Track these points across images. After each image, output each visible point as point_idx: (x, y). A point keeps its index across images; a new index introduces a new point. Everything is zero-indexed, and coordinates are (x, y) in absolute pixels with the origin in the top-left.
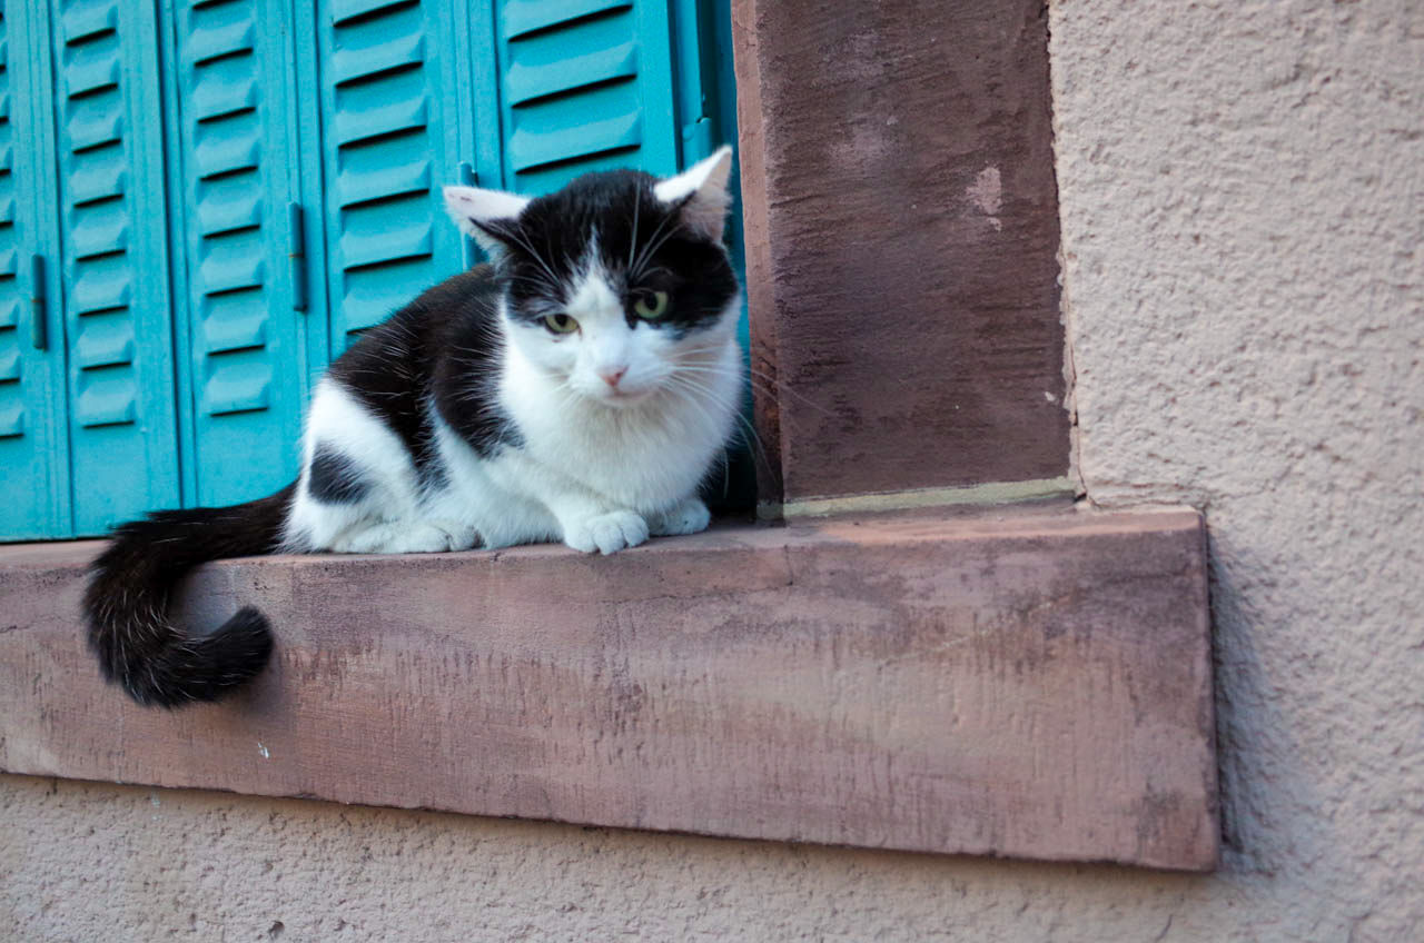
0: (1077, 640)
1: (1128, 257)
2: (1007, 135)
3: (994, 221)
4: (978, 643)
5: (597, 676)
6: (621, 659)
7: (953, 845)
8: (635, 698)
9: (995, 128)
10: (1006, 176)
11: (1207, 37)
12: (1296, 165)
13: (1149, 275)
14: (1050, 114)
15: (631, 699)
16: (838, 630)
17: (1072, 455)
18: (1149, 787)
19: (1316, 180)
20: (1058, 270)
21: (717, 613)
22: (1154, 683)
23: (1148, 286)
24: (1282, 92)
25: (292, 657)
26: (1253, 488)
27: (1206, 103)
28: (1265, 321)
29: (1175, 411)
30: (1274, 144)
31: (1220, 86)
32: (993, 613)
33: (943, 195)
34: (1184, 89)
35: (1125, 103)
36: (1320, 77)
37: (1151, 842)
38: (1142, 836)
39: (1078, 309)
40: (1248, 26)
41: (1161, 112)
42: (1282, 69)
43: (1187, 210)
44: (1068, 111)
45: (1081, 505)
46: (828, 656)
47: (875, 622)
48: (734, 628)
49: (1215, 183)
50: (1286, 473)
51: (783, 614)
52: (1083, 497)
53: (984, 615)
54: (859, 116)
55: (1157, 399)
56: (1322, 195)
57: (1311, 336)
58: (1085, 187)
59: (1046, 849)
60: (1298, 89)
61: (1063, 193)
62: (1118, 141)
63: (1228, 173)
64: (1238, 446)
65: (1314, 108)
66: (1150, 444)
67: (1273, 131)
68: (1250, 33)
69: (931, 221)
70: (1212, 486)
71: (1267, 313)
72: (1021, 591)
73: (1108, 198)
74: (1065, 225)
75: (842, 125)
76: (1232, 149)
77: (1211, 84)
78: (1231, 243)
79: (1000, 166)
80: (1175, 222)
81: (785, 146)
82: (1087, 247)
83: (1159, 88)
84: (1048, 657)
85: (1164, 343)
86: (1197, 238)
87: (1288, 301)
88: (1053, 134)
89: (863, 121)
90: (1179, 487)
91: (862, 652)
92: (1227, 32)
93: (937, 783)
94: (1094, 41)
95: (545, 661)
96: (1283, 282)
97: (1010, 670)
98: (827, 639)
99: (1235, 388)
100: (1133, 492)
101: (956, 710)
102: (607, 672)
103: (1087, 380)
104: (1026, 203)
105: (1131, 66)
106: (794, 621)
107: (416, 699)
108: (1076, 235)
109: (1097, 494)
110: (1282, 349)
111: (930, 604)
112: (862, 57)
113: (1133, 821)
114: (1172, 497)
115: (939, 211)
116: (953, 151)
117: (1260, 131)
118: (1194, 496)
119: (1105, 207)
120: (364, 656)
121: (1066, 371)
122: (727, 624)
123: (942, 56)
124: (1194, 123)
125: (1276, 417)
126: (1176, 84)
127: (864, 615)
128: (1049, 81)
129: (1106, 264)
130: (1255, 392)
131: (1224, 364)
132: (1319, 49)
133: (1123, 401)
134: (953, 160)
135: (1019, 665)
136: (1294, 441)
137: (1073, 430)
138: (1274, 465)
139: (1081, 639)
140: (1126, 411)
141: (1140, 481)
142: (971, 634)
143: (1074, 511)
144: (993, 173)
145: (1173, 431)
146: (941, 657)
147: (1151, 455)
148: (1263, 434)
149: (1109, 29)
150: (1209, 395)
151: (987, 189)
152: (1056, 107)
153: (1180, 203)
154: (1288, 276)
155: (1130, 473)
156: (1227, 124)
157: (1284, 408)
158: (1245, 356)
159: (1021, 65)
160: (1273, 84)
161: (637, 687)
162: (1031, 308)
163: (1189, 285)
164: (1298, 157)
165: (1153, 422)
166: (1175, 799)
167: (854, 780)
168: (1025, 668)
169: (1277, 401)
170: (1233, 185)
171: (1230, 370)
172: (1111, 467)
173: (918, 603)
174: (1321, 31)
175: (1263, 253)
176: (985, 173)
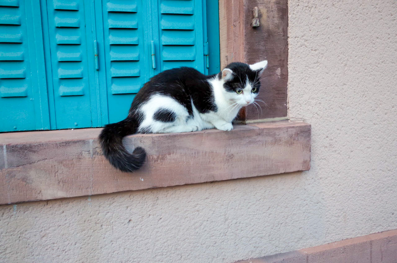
0: (297, 141)
1: (297, 85)
2: (282, 63)
3: (279, 77)
4: (285, 142)
5: (225, 153)
6: (230, 149)
7: (280, 172)
8: (232, 156)
9: (280, 62)
10: (281, 70)
11: (308, 55)
12: (316, 75)
13: (300, 88)
14: (288, 61)
15: (231, 157)
16: (266, 142)
17: (288, 113)
18: (304, 160)
19: (318, 77)
20: (287, 85)
21: (247, 140)
22: (305, 146)
23: (299, 89)
24: (315, 65)
25: (151, 157)
26: (309, 119)
27: (307, 64)
28: (312, 96)
29: (301, 108)
30: (314, 72)
31: (309, 62)
32: (287, 137)
33: (273, 71)
34: (305, 61)
35: (298, 62)
36: (319, 63)
37: (304, 167)
38: (303, 167)
39: (290, 92)
40: (312, 54)
41: (302, 64)
42: (315, 61)
43: (304, 79)
44: (291, 62)
45: (289, 121)
46: (264, 146)
47: (271, 140)
48: (250, 142)
49: (307, 76)
50: (313, 117)
51: (258, 140)
52: (289, 120)
53: (286, 137)
54: (260, 56)
55: (299, 106)
56: (319, 79)
57: (316, 98)
58: (292, 74)
59: (292, 171)
60: (317, 64)
61: (289, 74)
62: (297, 67)
63: (309, 75)
64: (308, 113)
65: (318, 68)
66: (298, 112)
67: (314, 70)
68: (312, 55)
69: (270, 75)
70: (305, 118)
71: (312, 95)
72: (291, 134)
73: (295, 76)
74: (289, 79)
75: (258, 57)
76: (310, 71)
77: (308, 61)
78: (309, 85)
79: (280, 68)
80: (302, 81)
81: (249, 58)
82: (292, 83)
83: (302, 61)
84: (293, 143)
85: (300, 98)
86: (305, 83)
87: (314, 93)
88: (288, 65)
89: (261, 57)
90: (301, 118)
91: (269, 145)
92: (310, 55)
93: (278, 163)
94: (295, 52)
95: (215, 152)
96: (314, 91)
97: (289, 146)
98: (264, 143)
99: (308, 105)
100: (296, 119)
101: (281, 152)
102: (227, 152)
103: (291, 103)
104: (284, 74)
105: (299, 57)
106: (260, 140)
107: (185, 162)
108: (291, 80)
109: (292, 119)
110: (313, 100)
111: (279, 137)
112: (262, 46)
113: (302, 165)
114: (300, 120)
115: (272, 74)
116: (274, 64)
117: (313, 69)
118: (303, 119)
119: (295, 77)
120: (172, 155)
121: (287, 101)
122: (249, 142)
123: (273, 48)
124: (306, 67)
125: (312, 109)
126: (304, 61)
127: (270, 139)
128: (288, 56)
129: (294, 86)
130: (310, 105)
131: (307, 101)
132: (319, 59)
133: (295, 106)
134: (274, 66)
135: (290, 145)
136: (314, 112)
137: (288, 110)
138: (312, 115)
139: (298, 140)
140: (295, 107)
141: (297, 117)
142: (284, 141)
143: (288, 122)
144: (279, 69)
145: (301, 110)
146: (280, 144)
147: (298, 114)
148: (311, 111)
149: (297, 50)
150: (305, 105)
151: (278, 71)
152: (288, 60)
153: (303, 78)
154: (315, 90)
155: (296, 116)
156: (309, 68)
157: (313, 108)
158: (309, 100)
159: (284, 52)
160: (315, 63)
161: (232, 155)
162: (284, 91)
163: (304, 90)
164: (316, 74)
165: (299, 109)
166: (307, 161)
167: (267, 165)
168: (291, 145)
169: (312, 107)
170: (310, 76)
171: (307, 102)
172: (293, 115)
173: (278, 136)
174: (320, 57)
175: (312, 86)
176: (278, 69)
